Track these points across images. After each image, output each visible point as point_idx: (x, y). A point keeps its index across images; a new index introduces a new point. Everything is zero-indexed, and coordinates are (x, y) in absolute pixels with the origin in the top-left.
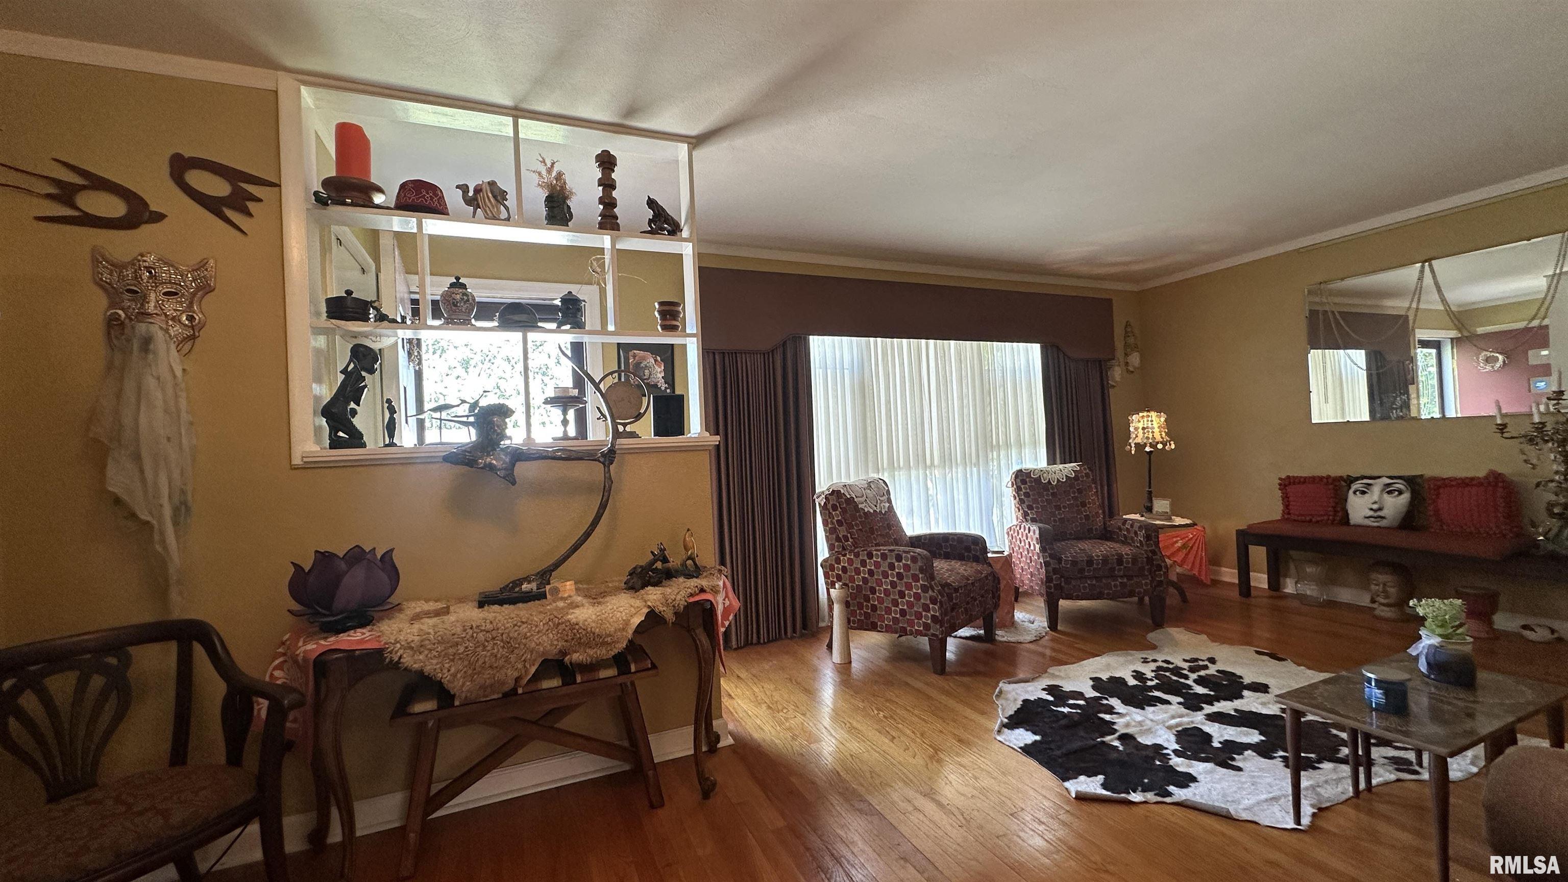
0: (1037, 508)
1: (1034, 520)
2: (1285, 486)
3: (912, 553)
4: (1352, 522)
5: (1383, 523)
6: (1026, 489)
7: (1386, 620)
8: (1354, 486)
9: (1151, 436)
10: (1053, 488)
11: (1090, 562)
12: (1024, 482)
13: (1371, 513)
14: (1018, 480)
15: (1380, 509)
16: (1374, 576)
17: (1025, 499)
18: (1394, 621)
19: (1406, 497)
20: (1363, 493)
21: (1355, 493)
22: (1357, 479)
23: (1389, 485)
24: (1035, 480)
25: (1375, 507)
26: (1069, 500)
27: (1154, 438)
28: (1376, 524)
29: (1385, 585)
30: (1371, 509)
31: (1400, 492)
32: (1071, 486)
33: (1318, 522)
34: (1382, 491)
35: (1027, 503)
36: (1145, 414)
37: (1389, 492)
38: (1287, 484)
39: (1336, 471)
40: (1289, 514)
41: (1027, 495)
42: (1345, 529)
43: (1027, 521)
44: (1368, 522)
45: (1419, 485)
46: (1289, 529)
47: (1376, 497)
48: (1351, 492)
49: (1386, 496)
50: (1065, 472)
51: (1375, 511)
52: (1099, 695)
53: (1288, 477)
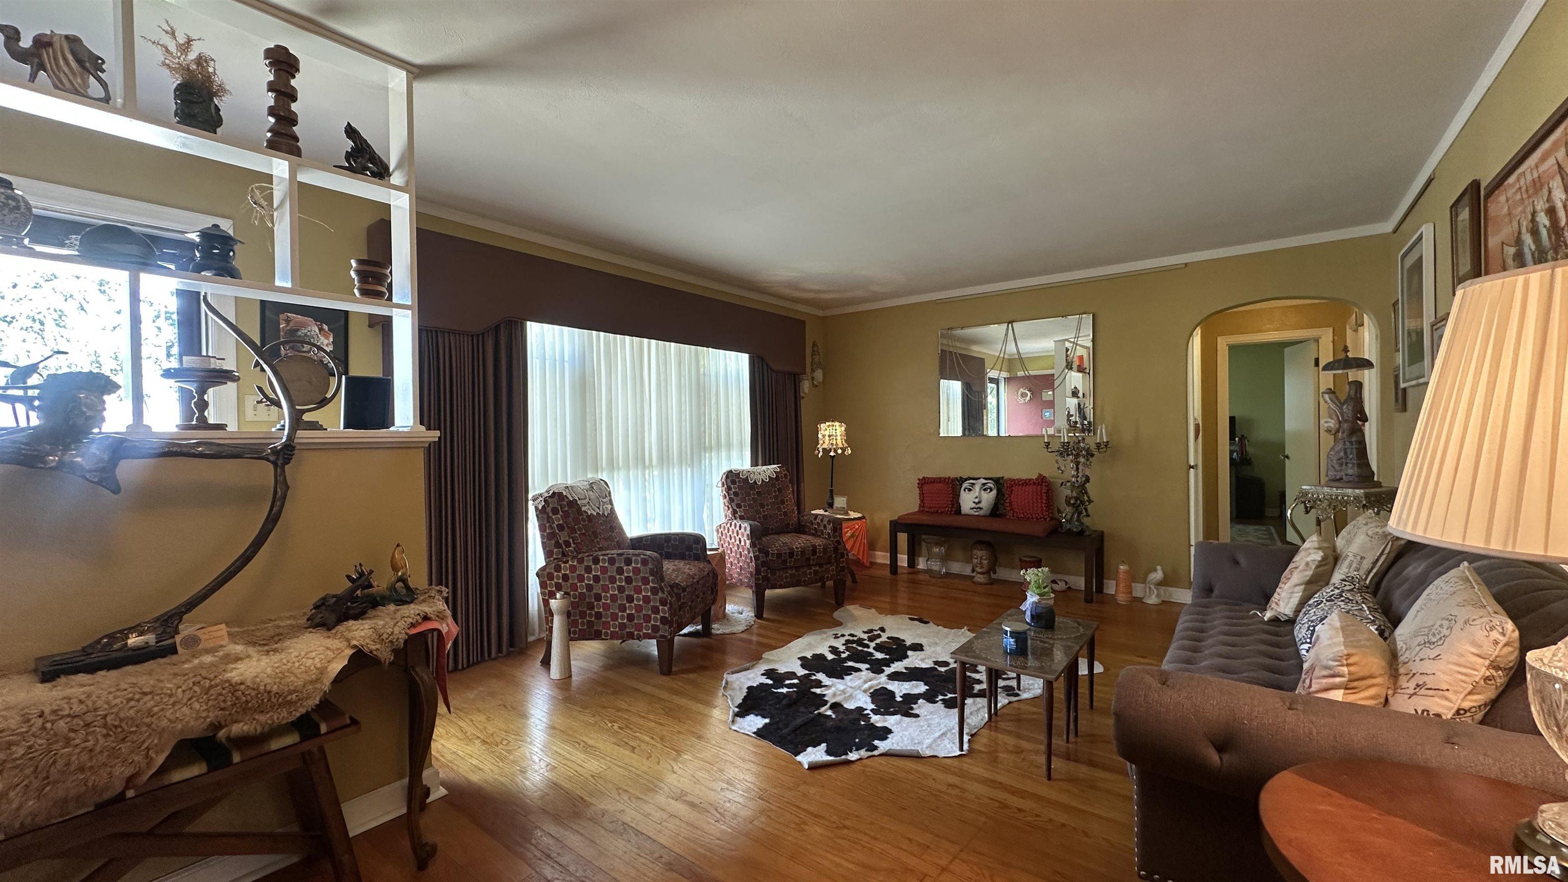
0: (745, 506)
1: (742, 518)
2: (922, 484)
3: (642, 556)
4: (963, 512)
5: (982, 513)
6: (735, 488)
7: (981, 584)
8: (965, 485)
9: (834, 443)
10: (758, 488)
11: (791, 554)
12: (733, 482)
13: (974, 505)
14: (729, 480)
15: (979, 502)
16: (975, 552)
17: (735, 498)
18: (985, 584)
19: (994, 492)
20: (970, 490)
21: (965, 490)
22: (966, 480)
23: (984, 484)
24: (744, 479)
25: (977, 500)
26: (771, 498)
27: (837, 444)
28: (977, 513)
29: (981, 558)
30: (974, 502)
31: (991, 490)
32: (773, 485)
33: (941, 512)
34: (980, 489)
35: (735, 502)
36: (831, 423)
37: (985, 490)
38: (924, 483)
39: (953, 475)
40: (923, 506)
41: (736, 494)
42: (957, 517)
43: (736, 519)
44: (972, 512)
45: (1001, 484)
46: (926, 519)
47: (977, 494)
48: (963, 489)
49: (983, 492)
50: (769, 472)
51: (977, 503)
52: (807, 672)
53: (924, 478)
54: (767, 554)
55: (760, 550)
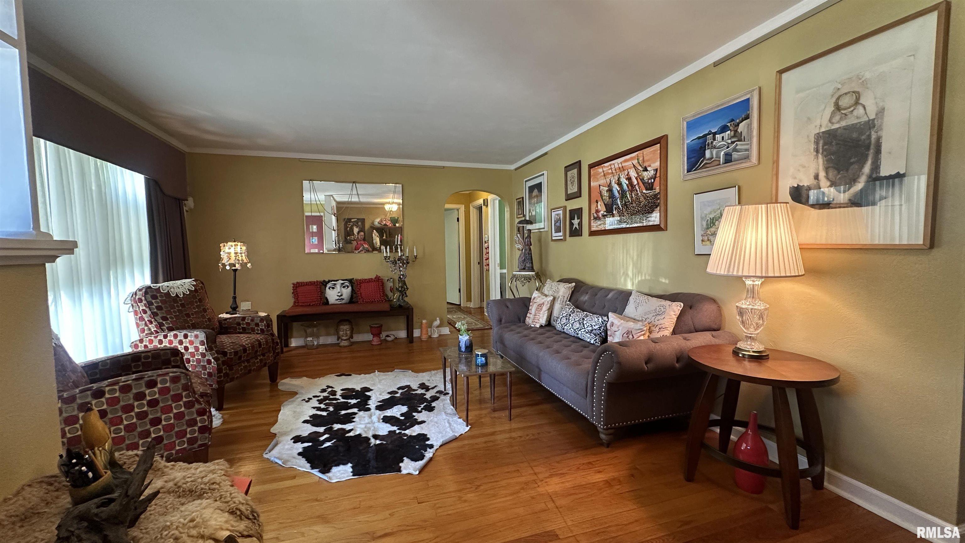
0: (171, 318)
1: (170, 329)
2: (296, 287)
4: (330, 303)
5: (343, 302)
6: (157, 302)
7: (346, 347)
8: (329, 285)
9: (240, 259)
10: (181, 300)
12: (154, 297)
13: (338, 298)
14: (148, 296)
15: (341, 295)
16: (342, 327)
17: (158, 312)
18: (349, 346)
19: (350, 288)
20: (333, 288)
21: (329, 288)
22: (329, 281)
23: (343, 284)
24: (165, 294)
25: (339, 294)
26: (194, 308)
27: (242, 260)
28: (340, 303)
29: (346, 330)
30: (338, 296)
31: (348, 287)
32: (194, 297)
33: (301, 306)
34: (341, 287)
35: (160, 315)
36: (233, 244)
37: (344, 287)
38: (297, 286)
39: (321, 279)
40: (298, 303)
41: (159, 308)
43: (163, 331)
44: (337, 302)
45: (353, 283)
46: (300, 311)
47: (339, 290)
48: (327, 288)
49: (343, 289)
50: (186, 286)
51: (340, 296)
52: (325, 428)
53: (298, 283)
54: (225, 354)
55: (217, 352)
